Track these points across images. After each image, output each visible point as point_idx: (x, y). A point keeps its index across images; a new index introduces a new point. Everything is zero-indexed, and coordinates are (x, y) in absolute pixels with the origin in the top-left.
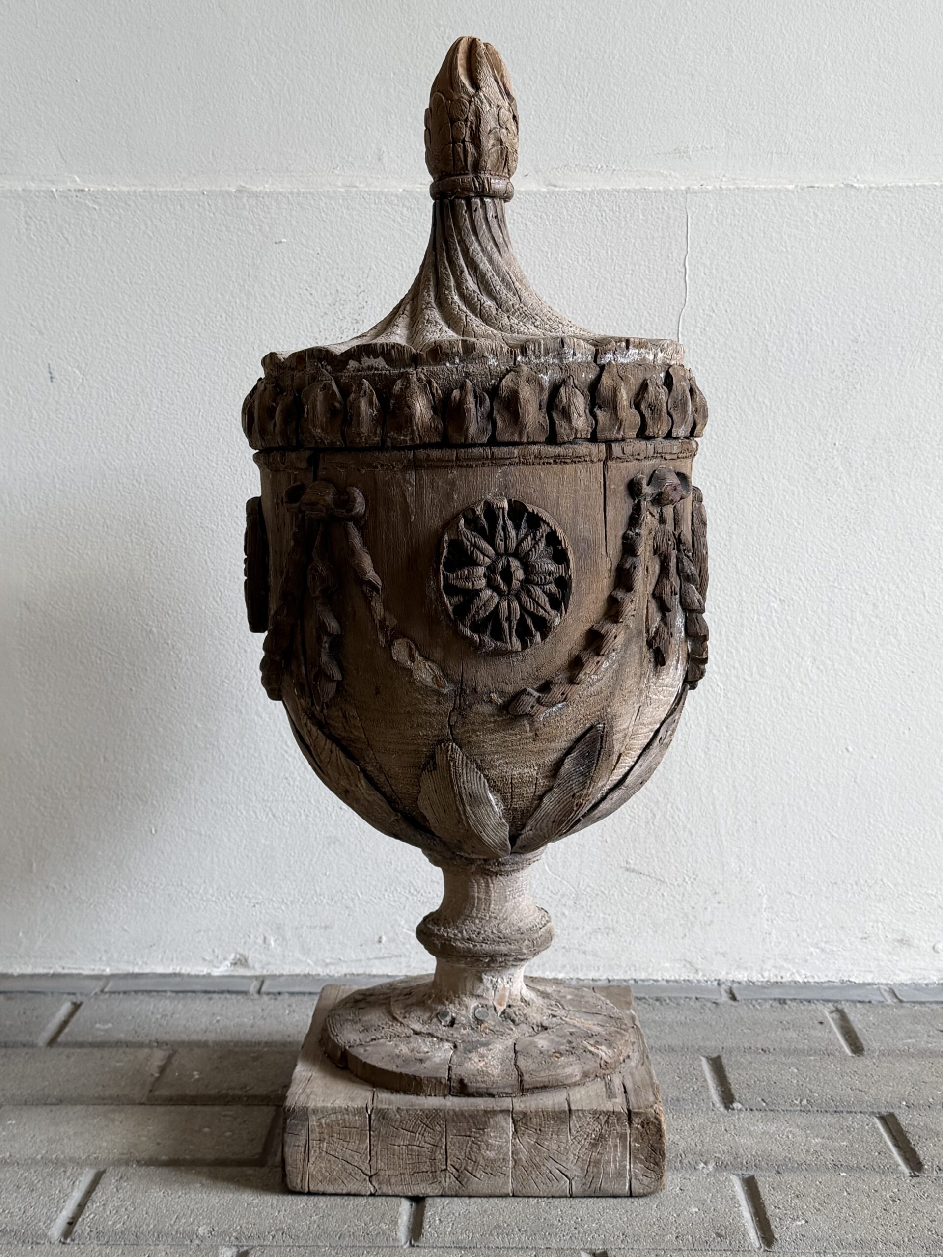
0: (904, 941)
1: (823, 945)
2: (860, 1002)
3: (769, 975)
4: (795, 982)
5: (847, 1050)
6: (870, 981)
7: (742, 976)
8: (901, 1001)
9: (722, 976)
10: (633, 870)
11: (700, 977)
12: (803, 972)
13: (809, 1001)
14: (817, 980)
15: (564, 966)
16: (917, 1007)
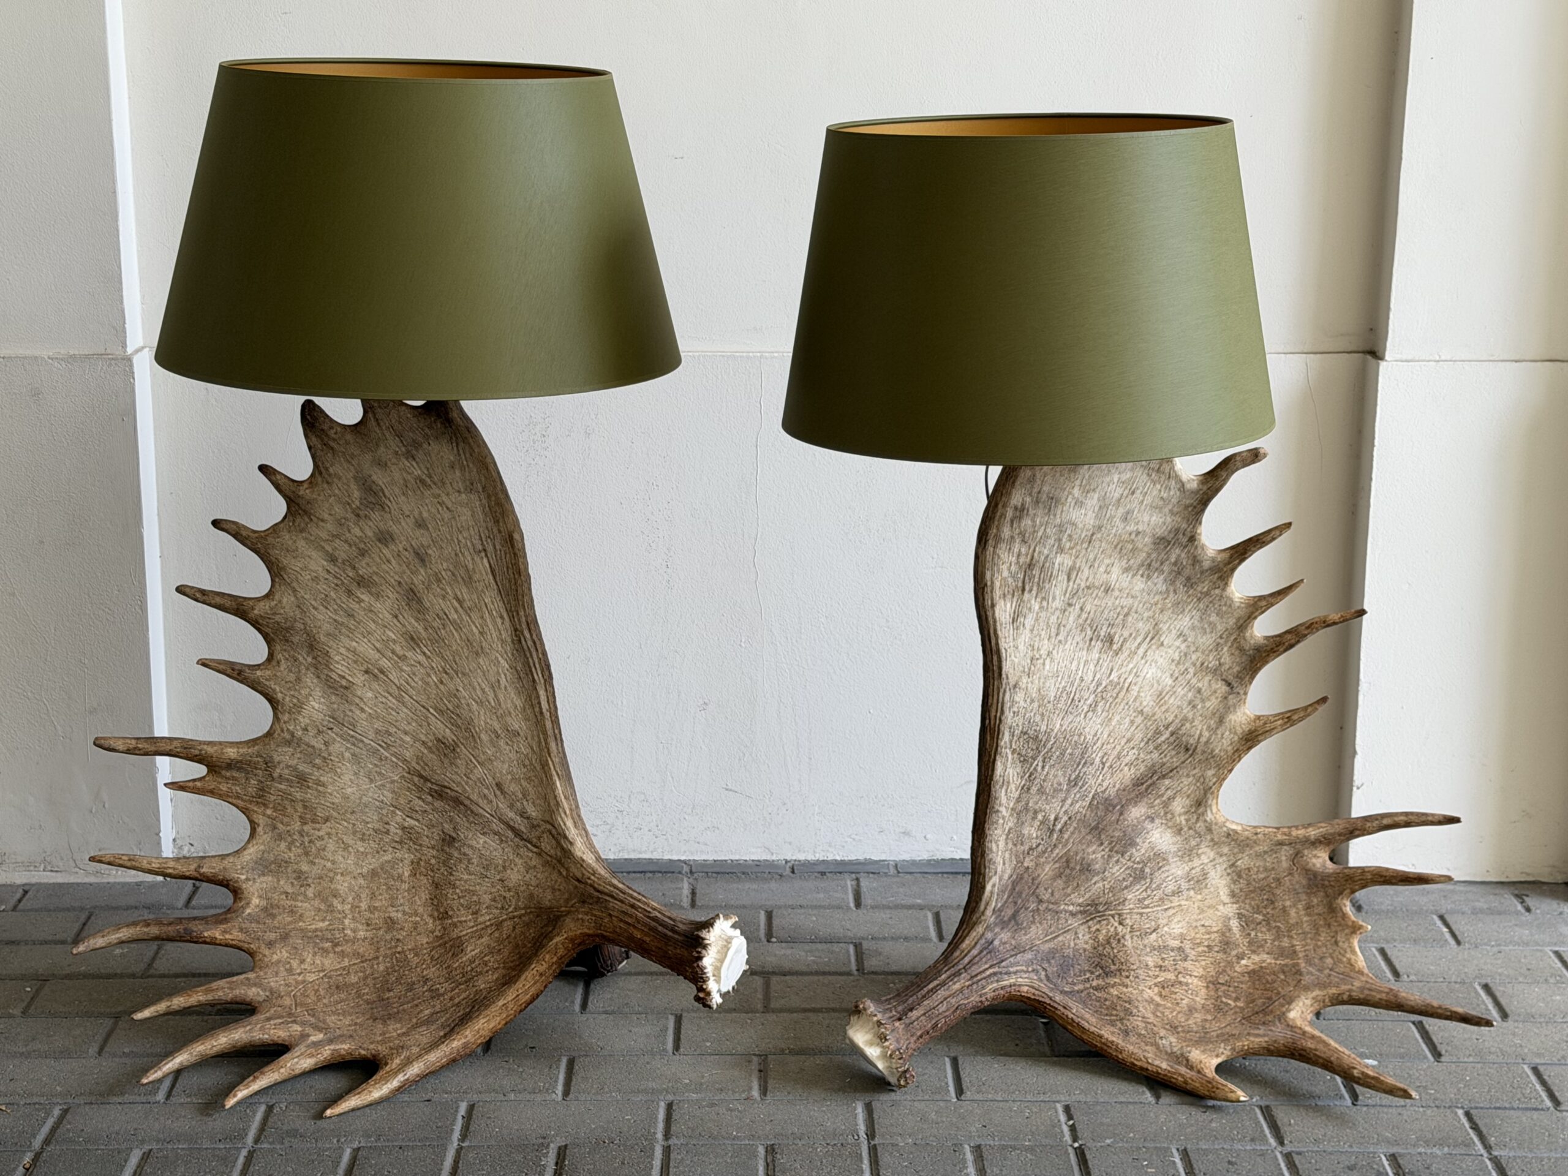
0: (906, 833)
1: (853, 836)
2: (873, 873)
3: (820, 856)
4: (836, 860)
5: (852, 905)
6: (884, 858)
7: (802, 857)
8: (899, 872)
9: (789, 859)
10: (731, 790)
11: (774, 858)
12: (841, 854)
13: (840, 873)
14: (850, 858)
15: (685, 852)
16: (908, 876)
